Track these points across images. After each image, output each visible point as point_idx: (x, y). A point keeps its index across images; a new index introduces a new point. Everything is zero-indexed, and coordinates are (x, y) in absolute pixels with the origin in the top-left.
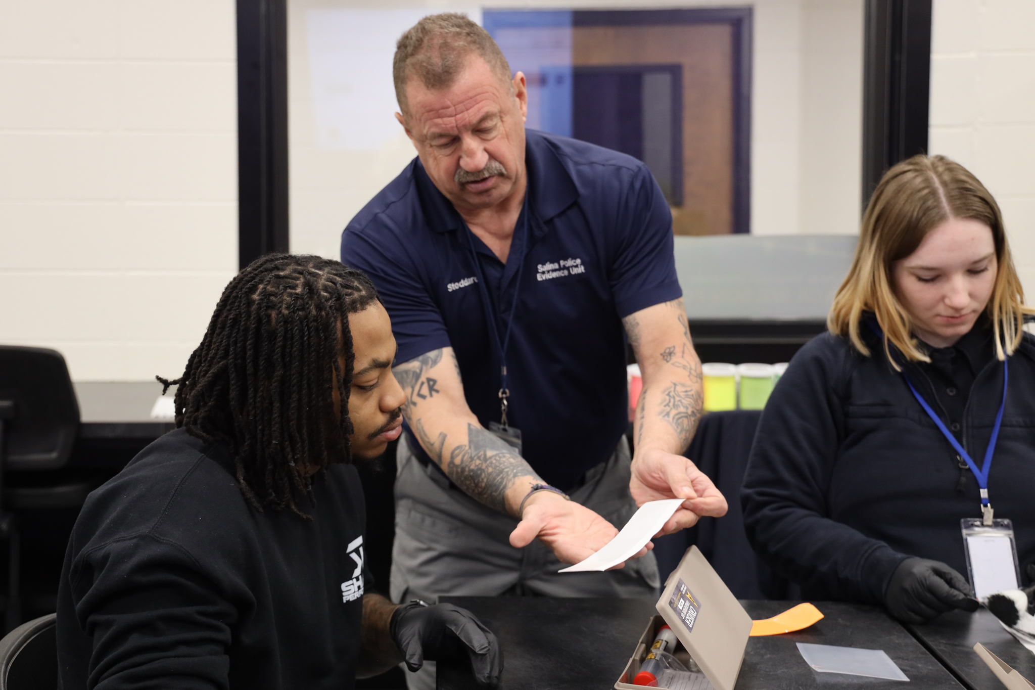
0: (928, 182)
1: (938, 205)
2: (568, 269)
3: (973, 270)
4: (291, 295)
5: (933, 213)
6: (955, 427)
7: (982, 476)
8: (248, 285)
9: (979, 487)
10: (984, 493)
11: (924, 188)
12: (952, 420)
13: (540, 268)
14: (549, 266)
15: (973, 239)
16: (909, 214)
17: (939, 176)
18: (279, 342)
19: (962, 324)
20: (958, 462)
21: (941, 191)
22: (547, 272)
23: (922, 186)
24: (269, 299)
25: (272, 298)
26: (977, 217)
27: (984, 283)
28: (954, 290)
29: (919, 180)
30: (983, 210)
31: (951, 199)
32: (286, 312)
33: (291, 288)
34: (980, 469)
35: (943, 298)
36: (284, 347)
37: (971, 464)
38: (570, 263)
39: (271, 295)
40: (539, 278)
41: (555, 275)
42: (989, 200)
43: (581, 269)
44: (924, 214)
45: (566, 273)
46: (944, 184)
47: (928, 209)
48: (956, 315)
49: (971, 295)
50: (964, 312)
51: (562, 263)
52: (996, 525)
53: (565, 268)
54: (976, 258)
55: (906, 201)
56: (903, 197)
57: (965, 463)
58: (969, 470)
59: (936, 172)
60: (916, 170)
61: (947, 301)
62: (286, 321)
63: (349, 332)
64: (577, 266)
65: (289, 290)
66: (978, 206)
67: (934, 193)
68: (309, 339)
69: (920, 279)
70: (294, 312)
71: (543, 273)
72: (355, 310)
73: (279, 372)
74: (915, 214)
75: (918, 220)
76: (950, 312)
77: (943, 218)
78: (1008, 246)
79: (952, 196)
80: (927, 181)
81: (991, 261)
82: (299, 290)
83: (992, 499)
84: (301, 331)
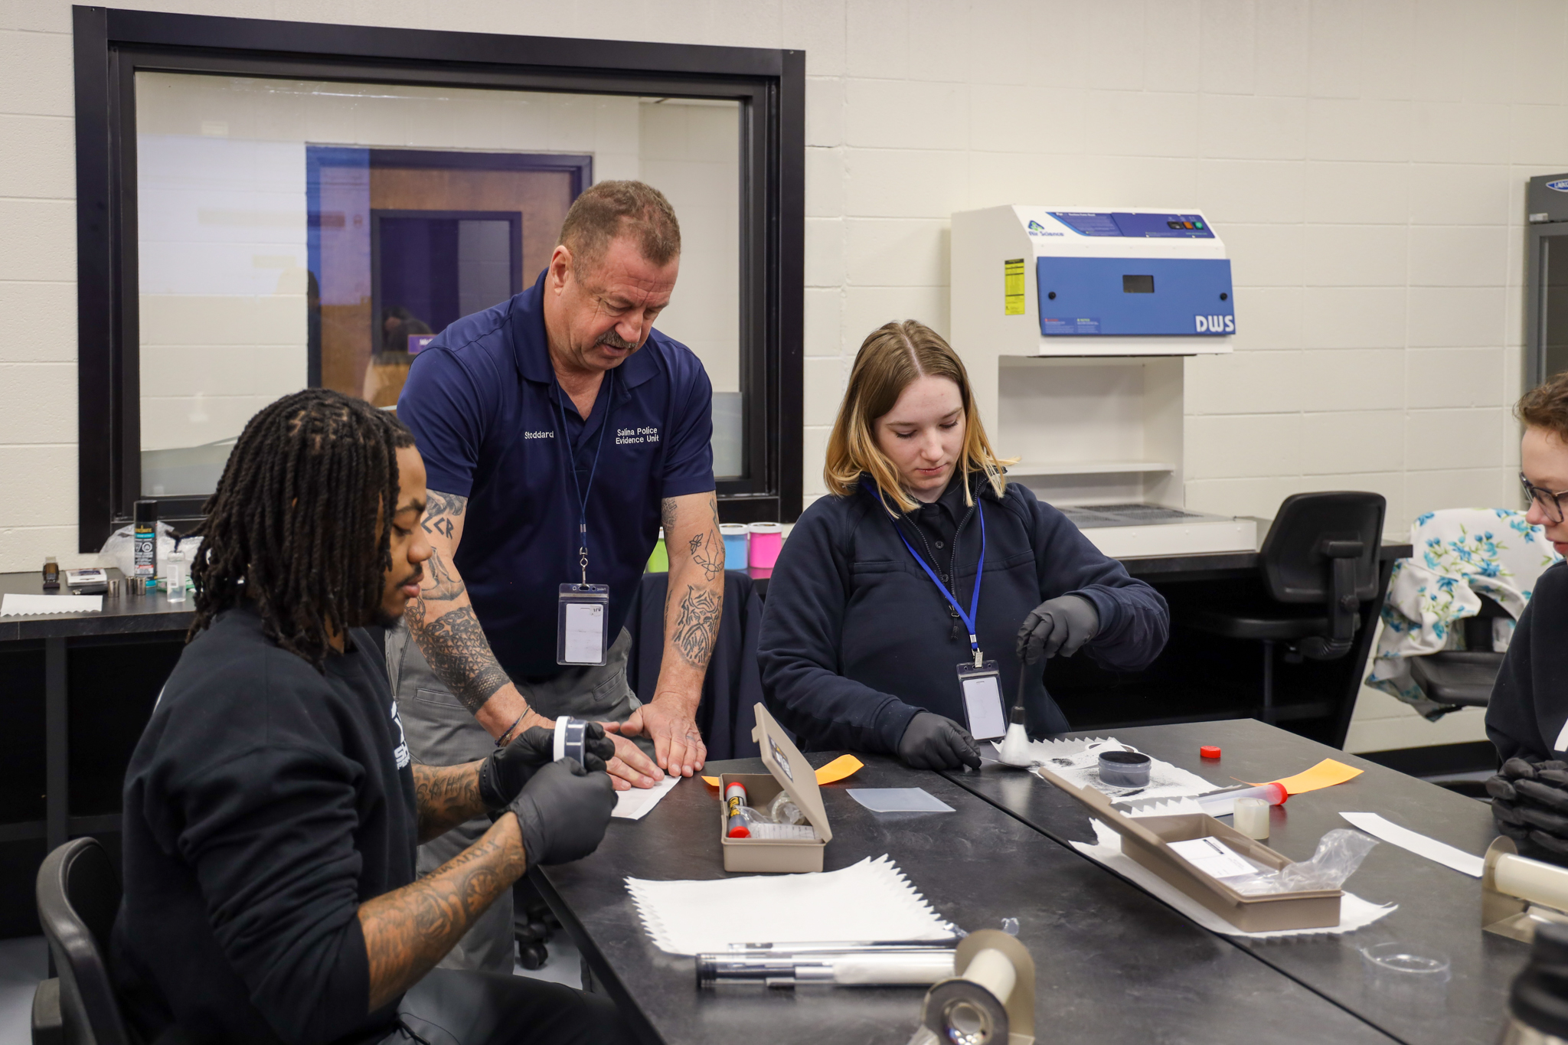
0: (901, 345)
1: (910, 364)
2: (645, 436)
3: (945, 424)
4: (335, 421)
5: (907, 370)
6: (945, 578)
7: (970, 622)
8: (289, 410)
9: (968, 634)
10: (973, 639)
11: (897, 349)
12: (943, 569)
13: (620, 433)
14: (626, 432)
15: (942, 395)
16: (885, 373)
17: (911, 338)
18: (325, 467)
19: (938, 475)
20: (951, 611)
21: (913, 351)
22: (625, 437)
23: (896, 347)
24: (313, 424)
25: (317, 423)
26: (944, 374)
27: (956, 436)
28: (928, 443)
29: (893, 341)
30: (949, 367)
31: (921, 357)
32: (333, 437)
33: (336, 414)
34: (968, 615)
35: (920, 451)
36: (330, 471)
37: (961, 613)
38: (647, 431)
39: (315, 419)
40: (618, 441)
41: (631, 441)
42: (954, 358)
43: (656, 439)
44: (899, 372)
45: (642, 440)
46: (915, 344)
47: (902, 368)
48: (931, 468)
49: (944, 448)
50: (939, 464)
51: (639, 430)
52: (985, 667)
53: (641, 435)
54: (947, 412)
55: (883, 361)
56: (879, 358)
57: (956, 612)
58: (960, 618)
59: (908, 335)
60: (891, 333)
61: (924, 454)
62: (334, 445)
63: (396, 463)
64: (653, 435)
65: (334, 417)
66: (946, 364)
67: (906, 353)
68: (357, 465)
69: (900, 435)
70: (342, 437)
71: (621, 437)
72: (401, 446)
73: (324, 496)
74: (890, 374)
75: (894, 378)
76: (926, 465)
77: (915, 375)
78: (974, 401)
79: (922, 355)
80: (900, 342)
81: (959, 416)
82: (345, 418)
83: (980, 644)
84: (350, 457)
